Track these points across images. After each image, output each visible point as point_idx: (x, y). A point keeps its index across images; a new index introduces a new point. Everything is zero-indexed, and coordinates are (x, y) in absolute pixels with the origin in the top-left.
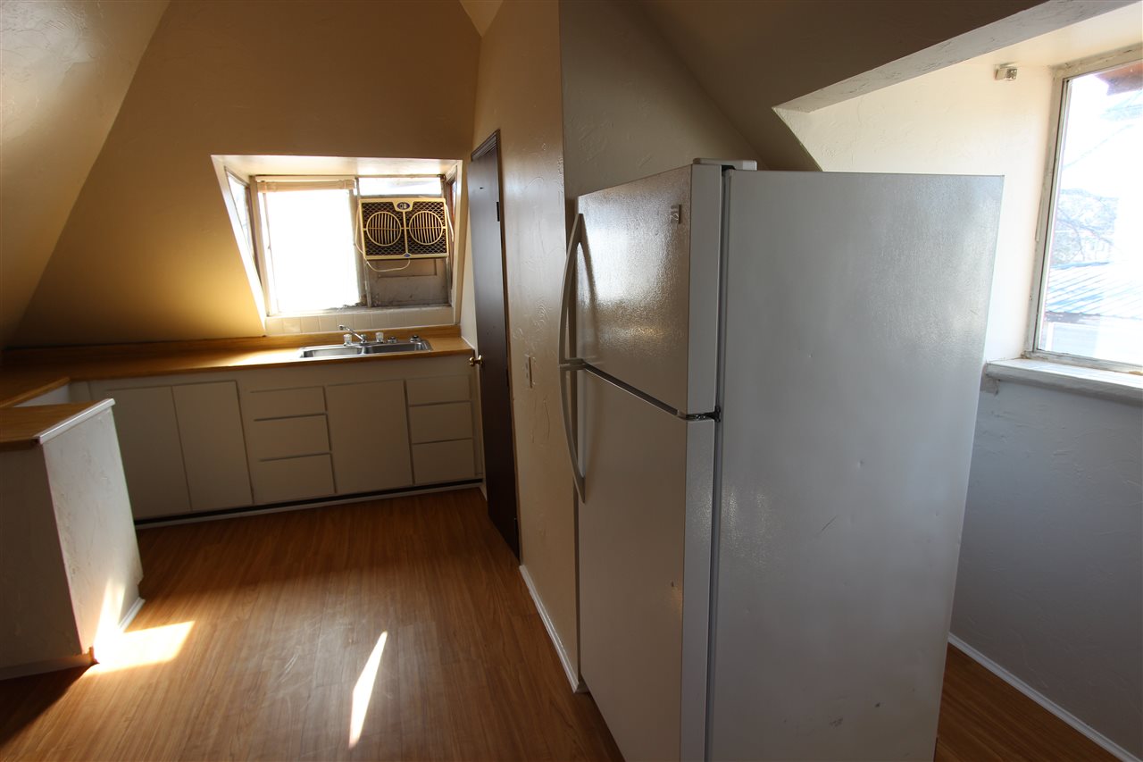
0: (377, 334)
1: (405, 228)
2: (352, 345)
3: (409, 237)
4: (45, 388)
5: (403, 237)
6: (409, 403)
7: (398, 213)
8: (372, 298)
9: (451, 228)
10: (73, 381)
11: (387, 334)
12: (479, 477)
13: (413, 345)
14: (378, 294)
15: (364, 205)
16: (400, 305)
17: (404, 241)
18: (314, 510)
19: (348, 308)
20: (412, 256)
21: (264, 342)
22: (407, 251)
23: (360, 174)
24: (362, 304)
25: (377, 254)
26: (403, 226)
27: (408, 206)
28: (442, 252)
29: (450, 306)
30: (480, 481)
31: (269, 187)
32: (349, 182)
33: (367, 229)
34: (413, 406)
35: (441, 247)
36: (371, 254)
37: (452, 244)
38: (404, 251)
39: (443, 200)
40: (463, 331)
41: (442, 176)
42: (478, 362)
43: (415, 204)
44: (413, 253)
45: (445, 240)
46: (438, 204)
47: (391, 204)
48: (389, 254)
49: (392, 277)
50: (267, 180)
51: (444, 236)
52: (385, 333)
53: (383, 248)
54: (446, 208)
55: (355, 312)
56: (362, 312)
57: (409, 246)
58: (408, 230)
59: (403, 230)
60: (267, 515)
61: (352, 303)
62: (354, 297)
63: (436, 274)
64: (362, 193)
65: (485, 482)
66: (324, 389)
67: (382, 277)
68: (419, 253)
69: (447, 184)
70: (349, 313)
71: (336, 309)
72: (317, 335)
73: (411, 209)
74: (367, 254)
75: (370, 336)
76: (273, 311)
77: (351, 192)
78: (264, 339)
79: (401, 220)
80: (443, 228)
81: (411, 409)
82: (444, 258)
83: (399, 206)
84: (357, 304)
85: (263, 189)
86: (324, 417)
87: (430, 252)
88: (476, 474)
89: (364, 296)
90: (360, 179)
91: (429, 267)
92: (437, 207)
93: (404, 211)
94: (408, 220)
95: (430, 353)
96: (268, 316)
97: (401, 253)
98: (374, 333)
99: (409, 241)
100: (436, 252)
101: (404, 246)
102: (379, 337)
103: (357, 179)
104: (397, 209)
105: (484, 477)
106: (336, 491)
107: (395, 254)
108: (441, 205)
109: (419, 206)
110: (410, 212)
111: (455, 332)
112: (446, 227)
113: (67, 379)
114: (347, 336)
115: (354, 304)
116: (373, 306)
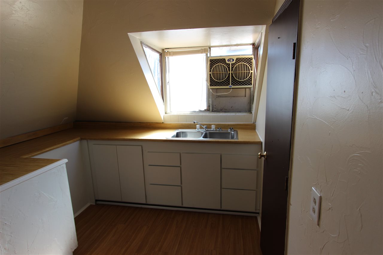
0: (212, 126)
1: (231, 72)
2: (200, 130)
3: (232, 76)
4: (64, 144)
5: (229, 77)
6: (223, 167)
7: (227, 64)
8: (212, 107)
9: (255, 71)
10: (81, 139)
11: (218, 126)
12: (257, 211)
13: (229, 133)
14: (215, 105)
15: (211, 61)
16: (226, 111)
17: (229, 79)
18: (172, 211)
19: (201, 111)
20: (233, 87)
21: (162, 125)
22: (230, 84)
23: (212, 45)
24: (208, 110)
25: (215, 85)
26: (229, 71)
27: (233, 60)
28: (249, 85)
29: (251, 113)
30: (258, 213)
31: (170, 54)
32: (207, 49)
33: (211, 73)
34: (224, 169)
35: (249, 82)
36: (212, 86)
37: (255, 80)
38: (229, 84)
39: (253, 57)
40: (257, 127)
41: (253, 44)
42: (263, 156)
43: (237, 59)
44: (234, 85)
45: (251, 79)
46: (250, 59)
47: (224, 59)
48: (221, 85)
49: (223, 97)
50: (170, 50)
51: (251, 76)
52: (216, 125)
53: (218, 83)
54: (254, 61)
55: (204, 114)
56: (207, 114)
57: (232, 81)
58: (232, 73)
59: (229, 73)
60: (152, 209)
61: (203, 109)
62: (204, 106)
63: (245, 96)
64: (212, 55)
65: (261, 215)
66: (180, 154)
67: (218, 97)
68: (237, 85)
69: (256, 47)
70: (201, 114)
71: (195, 112)
72: (185, 124)
73: (234, 62)
74: (210, 86)
75: (209, 126)
76: (168, 111)
77: (207, 55)
78: (162, 124)
79: (229, 68)
80: (251, 71)
81: (223, 170)
82: (250, 88)
83: (228, 60)
84: (205, 110)
85: (167, 55)
86: (180, 168)
87: (243, 85)
88: (256, 210)
89: (209, 106)
90: (211, 48)
91: (242, 92)
92: (249, 60)
93: (231, 63)
94: (232, 68)
95: (236, 142)
96: (166, 113)
97: (227, 85)
98: (211, 125)
99: (232, 79)
100: (246, 85)
101: (229, 81)
102: (213, 127)
103: (210, 48)
104: (227, 62)
105: (261, 212)
106: (182, 204)
107: (224, 85)
108: (251, 59)
109: (239, 60)
110: (234, 64)
111: (252, 127)
112: (253, 71)
113: (79, 138)
114: (198, 126)
115: (204, 110)
116: (213, 111)
